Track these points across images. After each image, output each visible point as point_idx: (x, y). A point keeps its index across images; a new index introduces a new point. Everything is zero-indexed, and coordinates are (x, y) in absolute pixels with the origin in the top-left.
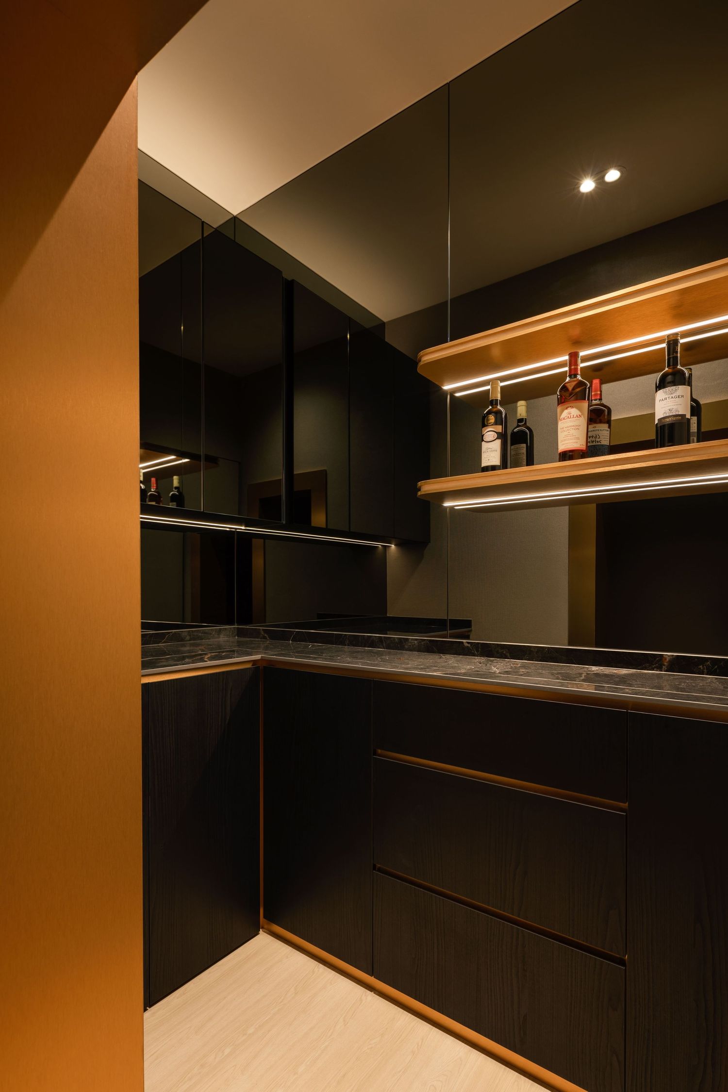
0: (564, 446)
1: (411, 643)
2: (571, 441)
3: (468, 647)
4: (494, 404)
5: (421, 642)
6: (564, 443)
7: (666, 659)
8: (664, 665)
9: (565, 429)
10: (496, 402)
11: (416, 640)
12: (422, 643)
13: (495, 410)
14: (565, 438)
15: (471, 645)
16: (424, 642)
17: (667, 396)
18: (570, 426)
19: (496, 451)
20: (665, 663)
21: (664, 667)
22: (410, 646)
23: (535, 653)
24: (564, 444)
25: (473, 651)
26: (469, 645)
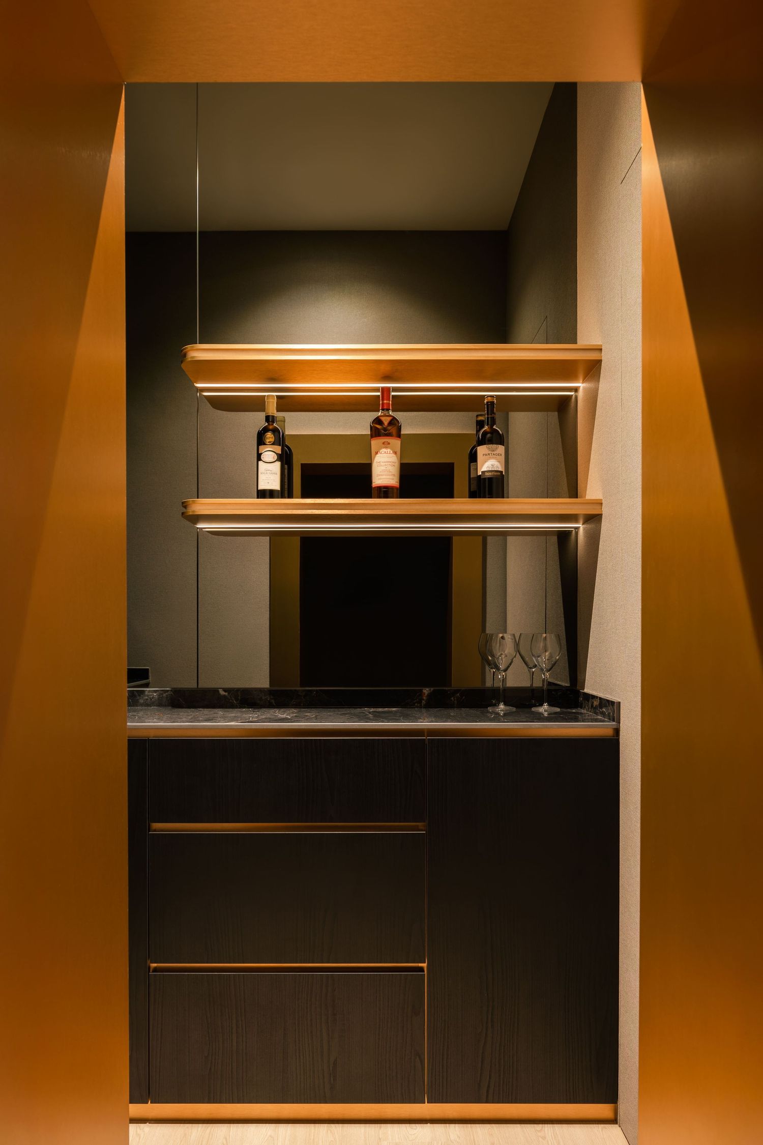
0: (381, 480)
1: (148, 696)
2: (388, 477)
3: (225, 695)
4: (271, 420)
5: (162, 694)
6: (379, 477)
7: (425, 694)
8: (423, 700)
9: (382, 464)
10: (272, 419)
11: (155, 691)
12: (164, 695)
13: (271, 427)
14: (382, 473)
15: (229, 693)
16: (167, 694)
17: (490, 452)
18: (387, 462)
19: (276, 474)
20: (424, 698)
21: (423, 701)
22: (147, 699)
23: (302, 698)
24: (381, 479)
25: (231, 701)
26: (226, 694)
